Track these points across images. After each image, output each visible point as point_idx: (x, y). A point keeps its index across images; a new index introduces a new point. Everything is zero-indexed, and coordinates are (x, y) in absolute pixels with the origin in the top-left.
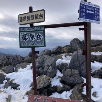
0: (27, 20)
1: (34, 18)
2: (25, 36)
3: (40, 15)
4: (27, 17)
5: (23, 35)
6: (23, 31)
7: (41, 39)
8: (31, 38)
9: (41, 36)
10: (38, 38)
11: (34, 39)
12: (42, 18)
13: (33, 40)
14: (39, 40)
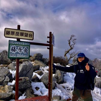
0: (16, 35)
1: (24, 36)
2: (14, 49)
3: (30, 35)
4: (16, 33)
5: (13, 47)
6: (13, 43)
7: (27, 52)
8: (19, 50)
9: (27, 50)
10: (25, 51)
11: (22, 51)
12: (31, 37)
13: (20, 52)
14: (25, 53)
